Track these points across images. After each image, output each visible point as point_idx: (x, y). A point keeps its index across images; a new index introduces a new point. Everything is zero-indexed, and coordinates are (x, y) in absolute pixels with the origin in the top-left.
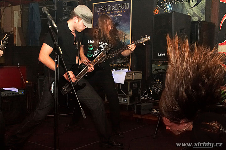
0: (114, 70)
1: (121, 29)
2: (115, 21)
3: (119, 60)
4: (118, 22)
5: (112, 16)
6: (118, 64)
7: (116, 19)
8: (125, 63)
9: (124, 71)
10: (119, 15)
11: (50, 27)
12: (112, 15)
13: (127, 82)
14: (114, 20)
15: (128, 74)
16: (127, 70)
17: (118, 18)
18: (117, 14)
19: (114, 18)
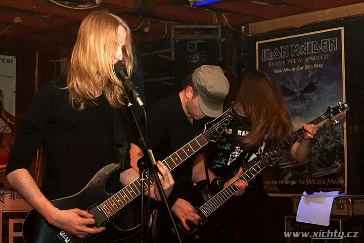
0: (305, 193)
1: (323, 96)
2: (307, 80)
3: (321, 169)
4: (314, 82)
5: (299, 68)
6: (319, 178)
7: (310, 75)
8: (334, 176)
9: (329, 196)
10: (316, 66)
11: (130, 104)
12: (301, 67)
13: (337, 221)
14: (306, 78)
15: (338, 203)
16: (336, 193)
17: (315, 72)
18: (311, 63)
19: (305, 73)
